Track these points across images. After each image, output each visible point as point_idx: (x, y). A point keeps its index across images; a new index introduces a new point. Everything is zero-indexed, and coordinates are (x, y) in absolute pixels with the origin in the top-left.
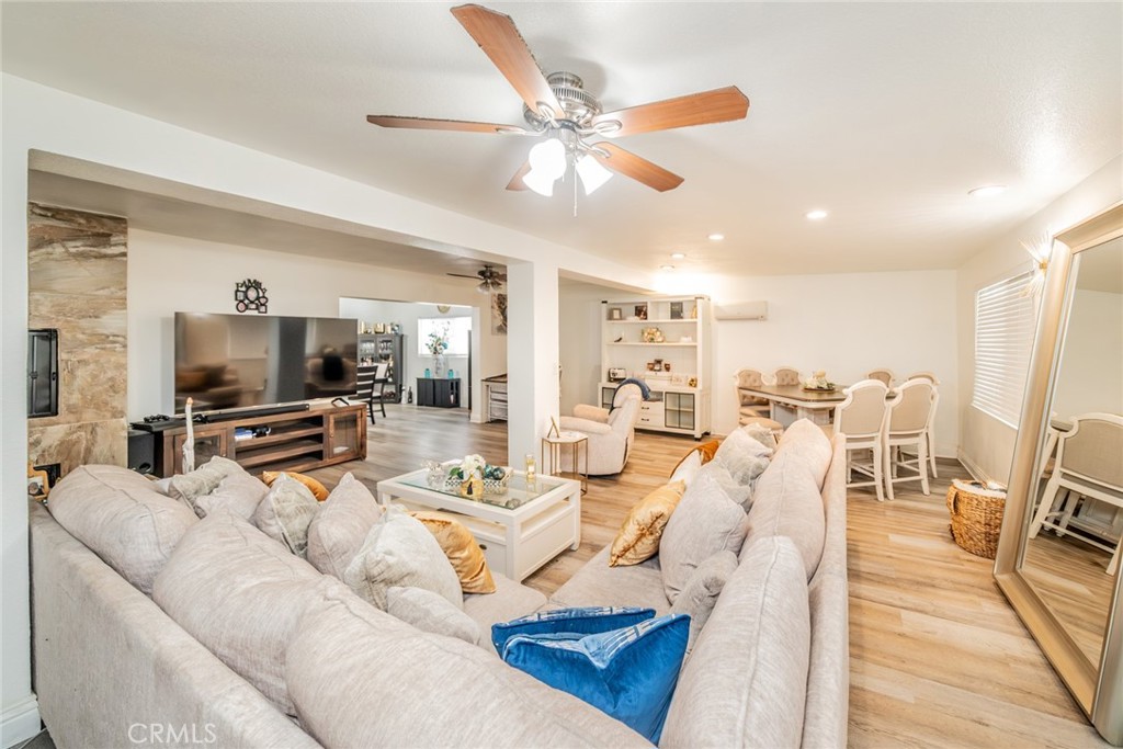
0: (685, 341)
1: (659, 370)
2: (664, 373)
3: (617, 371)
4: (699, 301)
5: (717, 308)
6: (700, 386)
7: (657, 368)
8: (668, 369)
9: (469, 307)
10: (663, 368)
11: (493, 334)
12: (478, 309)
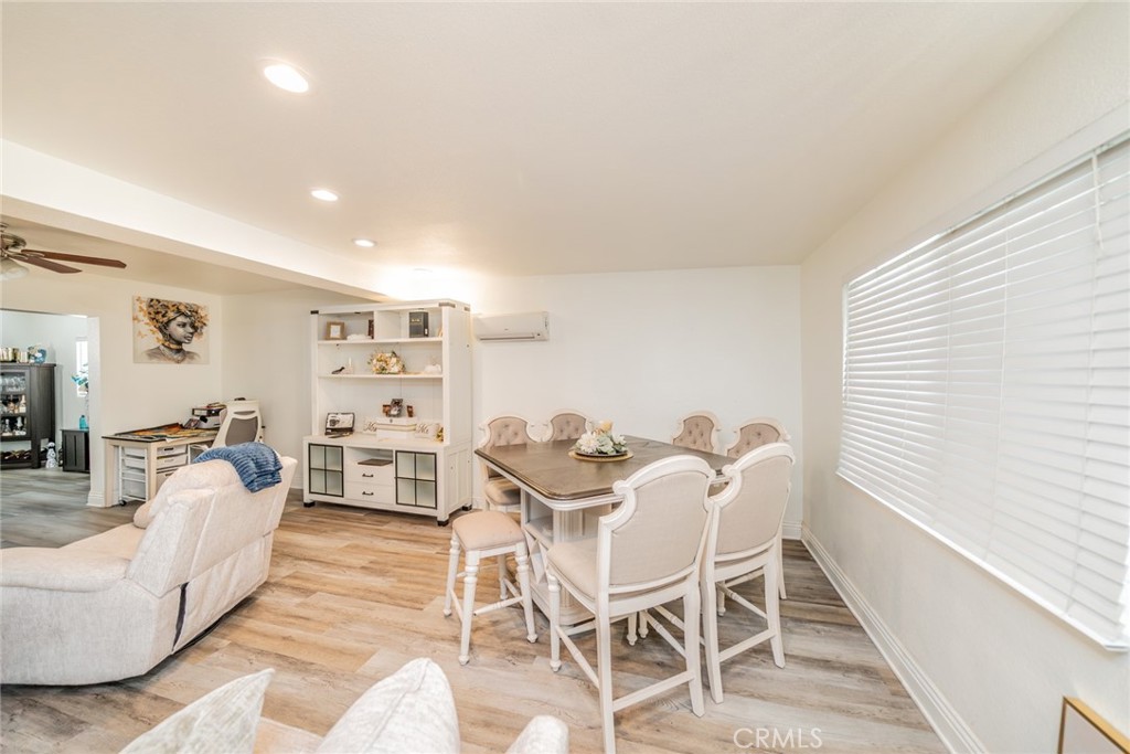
0: (430, 371)
1: (398, 415)
2: (404, 420)
3: (339, 417)
4: (444, 308)
5: (477, 320)
6: (447, 442)
7: (394, 412)
8: (411, 414)
9: (85, 317)
10: (405, 411)
11: (136, 360)
12: (97, 319)
